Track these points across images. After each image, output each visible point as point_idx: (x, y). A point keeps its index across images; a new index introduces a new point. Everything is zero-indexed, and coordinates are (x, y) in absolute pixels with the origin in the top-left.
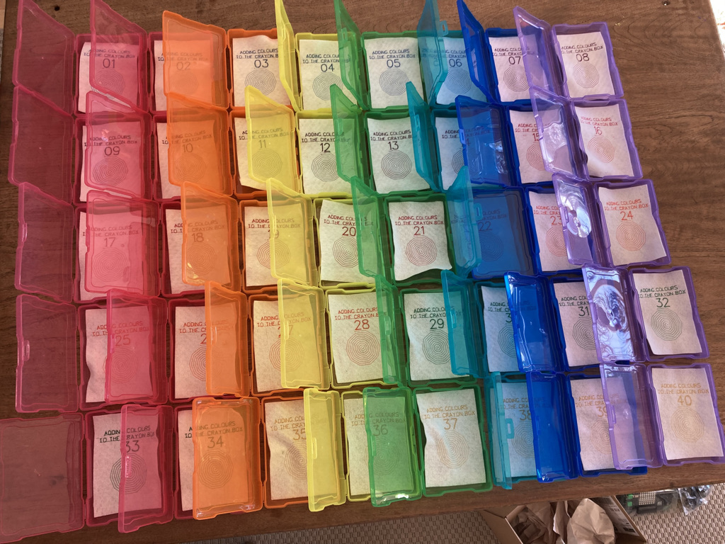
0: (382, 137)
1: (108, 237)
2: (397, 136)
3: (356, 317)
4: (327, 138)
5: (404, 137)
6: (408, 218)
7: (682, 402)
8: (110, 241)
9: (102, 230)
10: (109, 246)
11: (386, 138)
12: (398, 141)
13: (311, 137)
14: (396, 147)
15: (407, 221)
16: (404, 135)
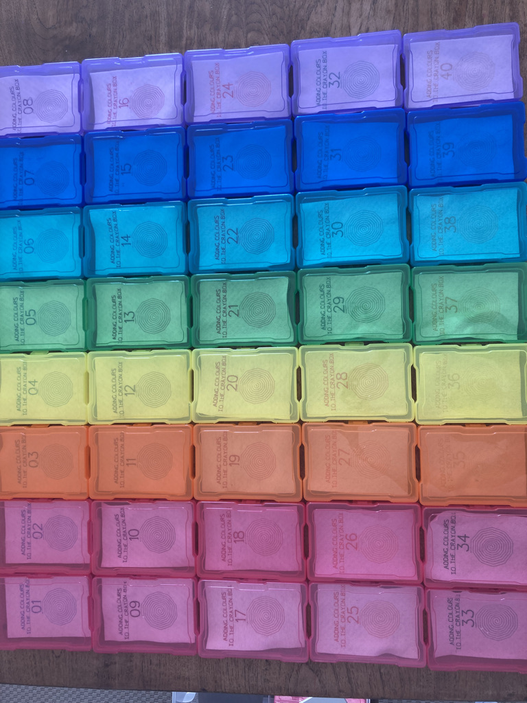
0: (118, 329)
1: (235, 618)
2: (118, 312)
3: (333, 386)
4: (118, 388)
5: (120, 304)
6: (219, 323)
7: (448, 75)
8: (239, 616)
9: (226, 624)
10: (244, 617)
11: (119, 325)
12: (124, 311)
13: (118, 407)
14: (131, 315)
15: (222, 324)
16: (117, 303)
